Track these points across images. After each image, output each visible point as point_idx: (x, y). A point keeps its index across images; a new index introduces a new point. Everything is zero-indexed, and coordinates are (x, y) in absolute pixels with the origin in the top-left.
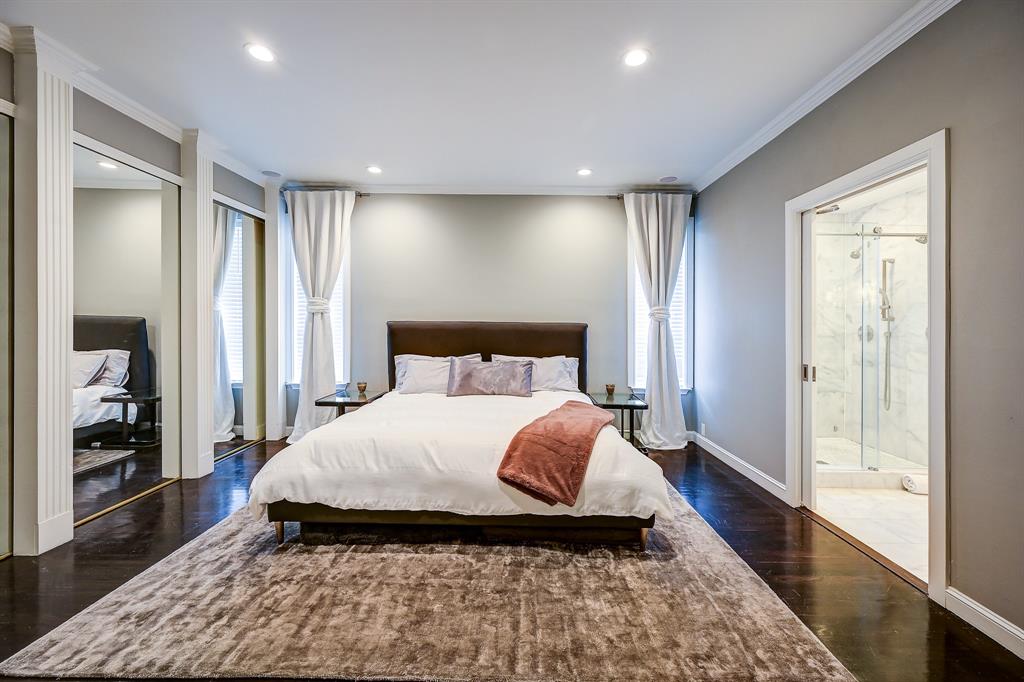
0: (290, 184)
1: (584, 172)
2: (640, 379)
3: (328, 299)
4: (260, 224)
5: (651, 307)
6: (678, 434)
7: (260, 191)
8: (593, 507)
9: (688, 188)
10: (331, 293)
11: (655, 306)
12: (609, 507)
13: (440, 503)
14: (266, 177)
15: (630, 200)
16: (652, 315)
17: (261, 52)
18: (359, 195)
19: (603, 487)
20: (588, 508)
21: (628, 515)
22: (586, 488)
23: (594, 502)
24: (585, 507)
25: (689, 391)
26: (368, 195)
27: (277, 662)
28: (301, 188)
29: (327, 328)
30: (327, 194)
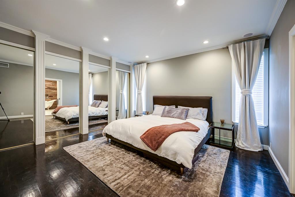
0: (135, 64)
1: (206, 42)
2: (237, 119)
3: (141, 90)
4: (129, 73)
5: (241, 89)
6: (255, 145)
7: (129, 67)
8: (163, 154)
9: (264, 36)
10: (142, 89)
11: (243, 89)
12: (168, 156)
13: (130, 142)
14: (129, 63)
15: (231, 48)
16: (242, 93)
17: (106, 39)
18: (148, 64)
19: (167, 149)
20: (162, 154)
21: (174, 160)
22: (162, 148)
23: (164, 153)
24: (161, 154)
25: (265, 127)
26: (150, 63)
27: (84, 161)
28: (137, 64)
29: (141, 97)
30: (141, 64)
